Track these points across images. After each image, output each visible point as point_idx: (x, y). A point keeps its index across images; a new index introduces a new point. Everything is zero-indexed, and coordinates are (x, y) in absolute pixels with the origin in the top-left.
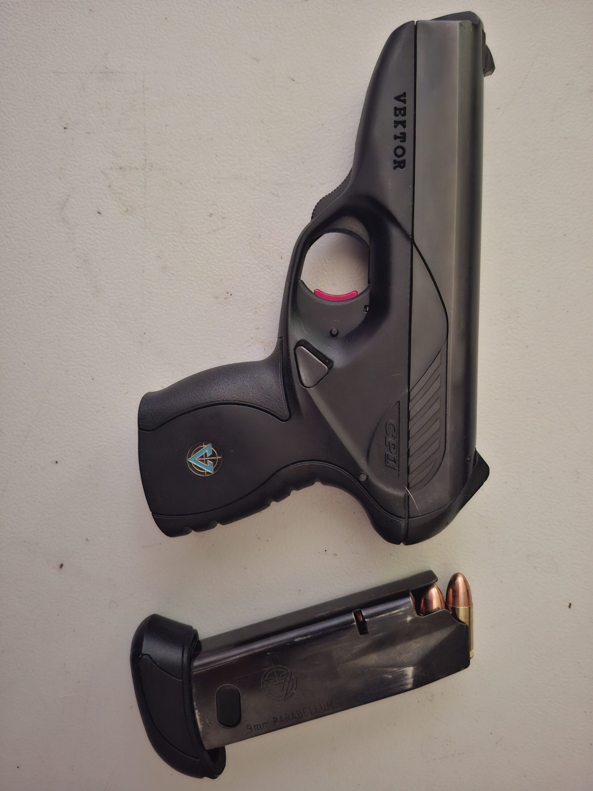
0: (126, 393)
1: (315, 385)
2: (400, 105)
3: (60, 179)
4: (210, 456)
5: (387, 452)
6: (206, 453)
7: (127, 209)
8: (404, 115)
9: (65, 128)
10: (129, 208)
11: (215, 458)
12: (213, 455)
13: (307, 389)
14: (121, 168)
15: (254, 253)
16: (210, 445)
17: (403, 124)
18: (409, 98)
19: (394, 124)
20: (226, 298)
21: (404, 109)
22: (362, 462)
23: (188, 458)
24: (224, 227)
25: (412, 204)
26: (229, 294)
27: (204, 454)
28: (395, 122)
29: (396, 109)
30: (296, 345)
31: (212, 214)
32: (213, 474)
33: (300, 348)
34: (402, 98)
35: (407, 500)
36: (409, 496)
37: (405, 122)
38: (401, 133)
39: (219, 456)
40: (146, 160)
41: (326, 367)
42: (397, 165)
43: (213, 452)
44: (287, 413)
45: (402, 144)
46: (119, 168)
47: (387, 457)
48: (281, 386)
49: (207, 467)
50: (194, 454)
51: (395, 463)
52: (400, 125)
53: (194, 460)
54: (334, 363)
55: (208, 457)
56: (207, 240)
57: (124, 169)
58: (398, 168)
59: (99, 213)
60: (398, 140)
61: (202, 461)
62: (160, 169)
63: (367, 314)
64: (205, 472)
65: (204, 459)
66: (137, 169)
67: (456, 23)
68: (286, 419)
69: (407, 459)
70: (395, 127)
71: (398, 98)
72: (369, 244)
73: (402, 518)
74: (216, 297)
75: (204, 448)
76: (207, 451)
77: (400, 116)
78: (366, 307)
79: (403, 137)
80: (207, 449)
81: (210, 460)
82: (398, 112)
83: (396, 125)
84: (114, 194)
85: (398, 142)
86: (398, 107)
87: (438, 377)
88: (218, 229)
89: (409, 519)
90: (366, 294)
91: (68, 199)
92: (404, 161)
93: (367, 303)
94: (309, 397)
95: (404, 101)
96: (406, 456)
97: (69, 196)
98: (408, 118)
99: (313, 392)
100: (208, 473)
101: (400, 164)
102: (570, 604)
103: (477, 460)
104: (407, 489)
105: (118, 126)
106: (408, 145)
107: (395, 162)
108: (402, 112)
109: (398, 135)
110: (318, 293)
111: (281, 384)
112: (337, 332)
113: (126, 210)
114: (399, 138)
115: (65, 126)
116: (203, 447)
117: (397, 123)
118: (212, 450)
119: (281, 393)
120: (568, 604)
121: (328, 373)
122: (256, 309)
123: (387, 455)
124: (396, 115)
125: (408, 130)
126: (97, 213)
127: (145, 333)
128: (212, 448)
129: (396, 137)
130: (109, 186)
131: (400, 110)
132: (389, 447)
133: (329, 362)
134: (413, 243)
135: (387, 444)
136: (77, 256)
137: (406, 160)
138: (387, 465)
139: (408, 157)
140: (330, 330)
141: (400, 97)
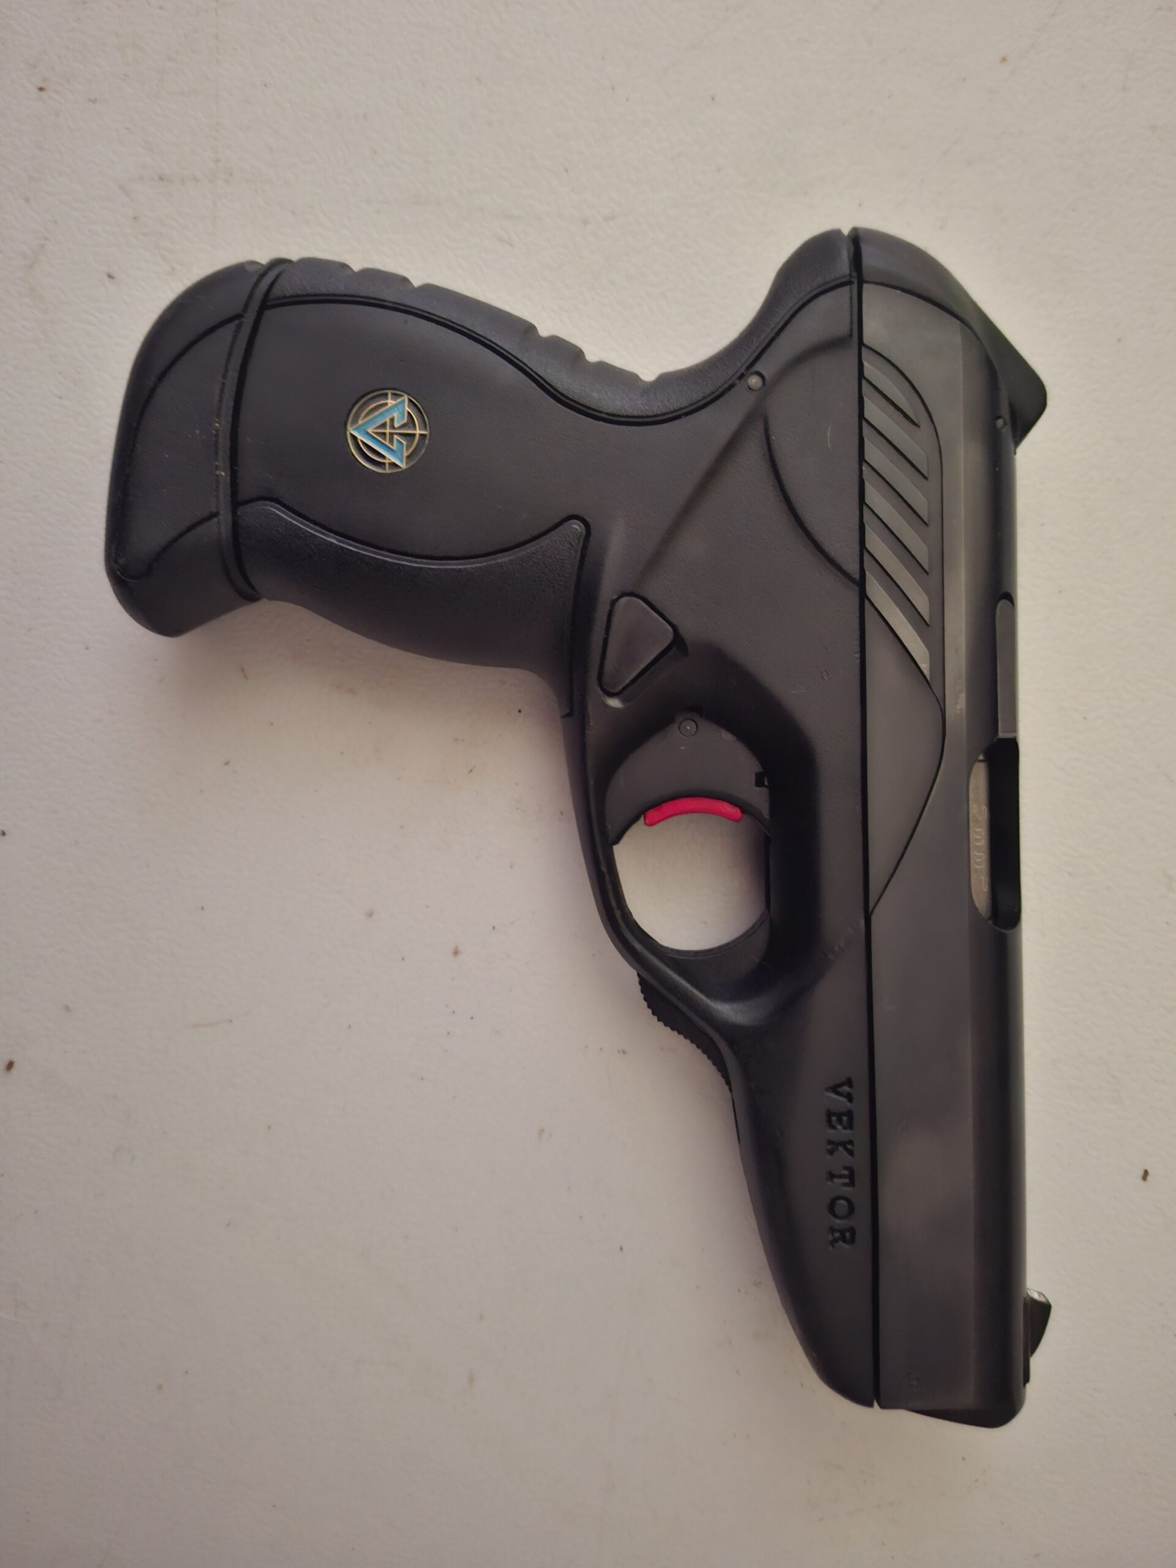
3: (27, 200)
9: (41, 89)
40: (217, 161)
59: (110, 276)
91: (42, 247)
97: (46, 239)
102: (1146, 1173)
115: (42, 85)
120: (1142, 1173)
126: (106, 278)
136: (60, 373)
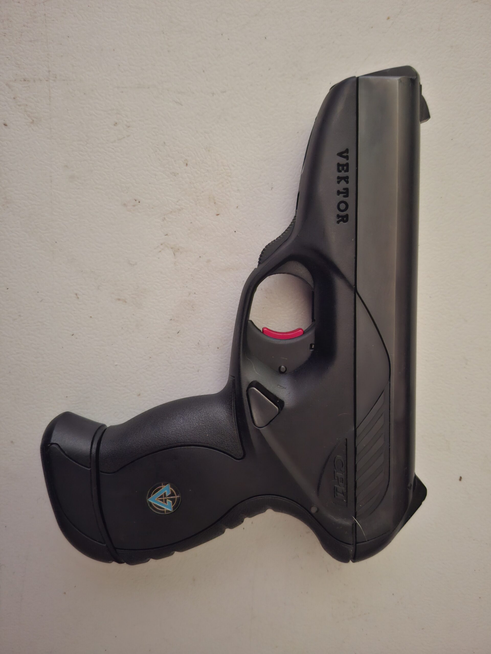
0: (41, 301)
1: (266, 426)
2: (343, 161)
4: (169, 496)
5: (336, 486)
6: (165, 493)
7: (33, 121)
8: (347, 171)
10: (35, 119)
11: (174, 497)
12: (172, 494)
13: (260, 429)
14: (25, 80)
15: (160, 160)
16: (168, 486)
17: (346, 179)
18: (352, 155)
19: (337, 180)
20: (134, 206)
21: (347, 165)
22: (312, 495)
23: (148, 499)
24: (128, 136)
25: (354, 256)
26: (137, 201)
27: (163, 494)
28: (338, 178)
29: (339, 165)
30: (248, 387)
31: (116, 123)
32: (173, 511)
33: (252, 389)
34: (345, 154)
35: (354, 527)
36: (356, 524)
37: (347, 177)
38: (344, 189)
39: (177, 495)
41: (277, 408)
42: (340, 220)
43: (172, 491)
44: (241, 452)
45: (345, 199)
46: (22, 80)
47: (335, 490)
48: (235, 426)
49: (167, 507)
50: (153, 495)
51: (344, 495)
52: (343, 181)
53: (154, 500)
54: (285, 403)
55: (167, 496)
56: (113, 149)
57: (28, 81)
58: (341, 222)
60: (341, 195)
61: (162, 500)
62: (64, 80)
63: (313, 352)
64: (164, 511)
65: (164, 498)
66: (41, 80)
67: (396, 80)
68: (240, 457)
69: (354, 491)
70: (339, 182)
71: (340, 154)
72: (312, 286)
73: (350, 544)
74: (125, 205)
75: (163, 488)
76: (166, 491)
77: (343, 171)
78: (311, 345)
79: (346, 192)
80: (166, 489)
81: (168, 499)
82: (341, 168)
83: (339, 180)
84: (19, 105)
85: (341, 197)
86: (341, 163)
87: (381, 415)
88: (124, 138)
89: (357, 545)
90: (311, 333)
92: (347, 216)
93: (313, 341)
94: (261, 437)
95: (347, 158)
96: (353, 489)
98: (351, 174)
99: (265, 432)
100: (167, 511)
101: (343, 219)
103: (417, 483)
104: (355, 519)
105: (20, 38)
106: (350, 200)
107: (338, 216)
108: (345, 168)
109: (341, 190)
110: (266, 332)
111: (235, 424)
112: (285, 369)
113: (31, 121)
114: (342, 193)
116: (161, 488)
117: (340, 179)
118: (171, 490)
119: (235, 432)
121: (279, 413)
122: (164, 215)
123: (335, 488)
124: (339, 171)
125: (351, 186)
127: (56, 242)
128: (170, 488)
129: (339, 193)
130: (14, 98)
131: (343, 165)
132: (337, 480)
133: (279, 403)
134: (356, 291)
135: (336, 478)
137: (349, 214)
138: (336, 497)
139: (350, 212)
140: (279, 367)
141: (342, 154)
